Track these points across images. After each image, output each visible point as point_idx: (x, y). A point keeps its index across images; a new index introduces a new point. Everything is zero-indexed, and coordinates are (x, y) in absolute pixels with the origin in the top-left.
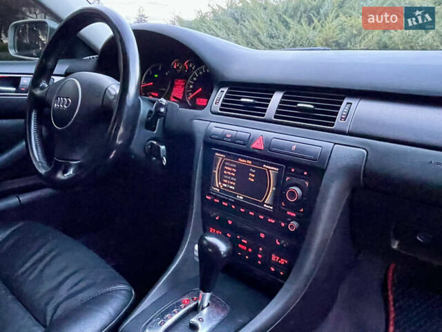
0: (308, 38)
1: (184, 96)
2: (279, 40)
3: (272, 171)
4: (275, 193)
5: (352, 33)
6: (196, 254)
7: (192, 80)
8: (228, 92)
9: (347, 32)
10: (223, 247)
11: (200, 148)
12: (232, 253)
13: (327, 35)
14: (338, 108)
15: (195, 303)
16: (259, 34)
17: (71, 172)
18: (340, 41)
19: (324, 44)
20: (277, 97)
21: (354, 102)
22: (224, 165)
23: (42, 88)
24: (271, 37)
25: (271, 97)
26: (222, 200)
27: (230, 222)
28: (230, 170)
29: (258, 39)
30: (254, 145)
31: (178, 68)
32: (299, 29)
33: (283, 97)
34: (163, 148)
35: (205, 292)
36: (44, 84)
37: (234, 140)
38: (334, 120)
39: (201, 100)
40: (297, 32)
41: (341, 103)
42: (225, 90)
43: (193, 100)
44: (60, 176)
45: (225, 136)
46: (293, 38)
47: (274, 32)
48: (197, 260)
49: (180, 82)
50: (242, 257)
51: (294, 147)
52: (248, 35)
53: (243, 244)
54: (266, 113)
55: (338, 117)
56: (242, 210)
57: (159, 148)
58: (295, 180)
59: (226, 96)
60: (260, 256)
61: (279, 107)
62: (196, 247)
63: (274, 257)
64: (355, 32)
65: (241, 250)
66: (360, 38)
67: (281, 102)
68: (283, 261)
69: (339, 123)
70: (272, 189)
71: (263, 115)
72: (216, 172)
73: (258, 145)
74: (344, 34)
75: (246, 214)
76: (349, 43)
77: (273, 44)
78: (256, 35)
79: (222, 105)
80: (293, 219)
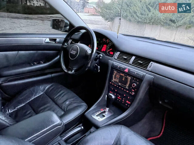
0: (158, 17)
1: (106, 50)
2: (145, 16)
3: (129, 78)
4: (129, 84)
5: (178, 16)
6: (106, 98)
7: (109, 46)
8: (120, 54)
9: (175, 15)
10: (113, 97)
11: (110, 68)
12: (116, 99)
13: (166, 16)
14: (149, 64)
15: (104, 111)
16: (137, 13)
17: (73, 71)
18: (172, 19)
19: (165, 19)
20: (133, 58)
21: (153, 63)
22: (116, 74)
23: (66, 45)
24: (142, 14)
25: (132, 57)
26: (114, 84)
27: (116, 91)
28: (118, 76)
29: (136, 14)
30: (125, 71)
31: (105, 41)
32: (154, 12)
33: (135, 58)
34: (99, 67)
35: (107, 108)
36: (66, 44)
37: (120, 68)
38: (147, 67)
39: (111, 52)
40: (153, 13)
41: (150, 63)
42: (119, 53)
43: (109, 52)
44: (70, 72)
45: (117, 66)
46: (151, 16)
47: (143, 12)
48: (106, 99)
49: (105, 46)
50: (118, 101)
51: (136, 73)
52: (132, 12)
53: (119, 97)
54: (130, 62)
55: (148, 67)
56: (120, 88)
57: (98, 67)
58: (135, 82)
59: (119, 55)
60: (123, 101)
61: (133, 61)
62: (106, 96)
63: (127, 101)
64: (179, 16)
65: (118, 98)
66: (181, 19)
67: (134, 60)
68: (129, 103)
69: (148, 68)
70: (129, 83)
71: (129, 62)
72: (114, 76)
73: (126, 71)
74: (174, 16)
75: (121, 89)
76: (176, 20)
77: (142, 17)
78: (135, 13)
79: (118, 57)
80: (133, 92)
